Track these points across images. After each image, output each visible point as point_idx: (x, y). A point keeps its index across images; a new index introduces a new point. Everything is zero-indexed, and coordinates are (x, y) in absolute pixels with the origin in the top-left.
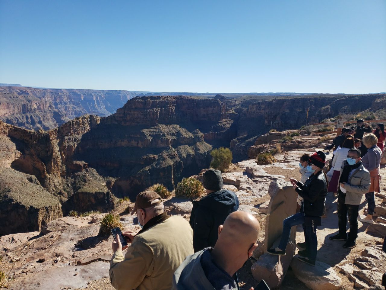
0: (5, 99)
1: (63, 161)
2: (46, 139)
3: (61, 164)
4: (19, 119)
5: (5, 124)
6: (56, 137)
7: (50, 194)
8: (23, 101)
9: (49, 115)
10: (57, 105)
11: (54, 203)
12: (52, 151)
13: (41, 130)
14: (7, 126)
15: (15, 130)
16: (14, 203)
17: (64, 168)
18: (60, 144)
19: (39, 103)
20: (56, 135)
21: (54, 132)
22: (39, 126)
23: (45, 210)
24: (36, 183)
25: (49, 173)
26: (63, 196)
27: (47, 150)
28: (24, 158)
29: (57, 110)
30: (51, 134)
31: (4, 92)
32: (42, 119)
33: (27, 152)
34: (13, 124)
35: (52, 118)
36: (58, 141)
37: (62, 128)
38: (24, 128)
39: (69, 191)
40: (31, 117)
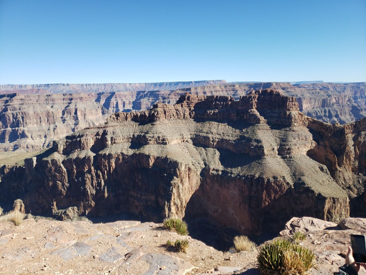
0: (308, 94)
1: (357, 157)
2: (341, 133)
3: (353, 159)
4: (318, 112)
5: (306, 117)
6: (352, 131)
7: (339, 187)
8: (323, 96)
9: (347, 109)
10: (357, 99)
11: (341, 195)
12: (346, 145)
13: (337, 124)
14: (308, 119)
15: (314, 122)
16: (306, 186)
17: (357, 163)
18: (354, 139)
19: (338, 98)
20: (351, 129)
21: (350, 127)
22: (335, 119)
23: (332, 200)
24: (326, 173)
25: (340, 166)
26: (352, 191)
27: (341, 143)
28: (318, 148)
29: (356, 105)
30: (347, 128)
31: (308, 89)
32: (339, 113)
33: (322, 143)
34: (312, 117)
35: (349, 113)
36: (353, 136)
37: (359, 122)
38: (321, 121)
39: (359, 188)
40: (329, 111)
